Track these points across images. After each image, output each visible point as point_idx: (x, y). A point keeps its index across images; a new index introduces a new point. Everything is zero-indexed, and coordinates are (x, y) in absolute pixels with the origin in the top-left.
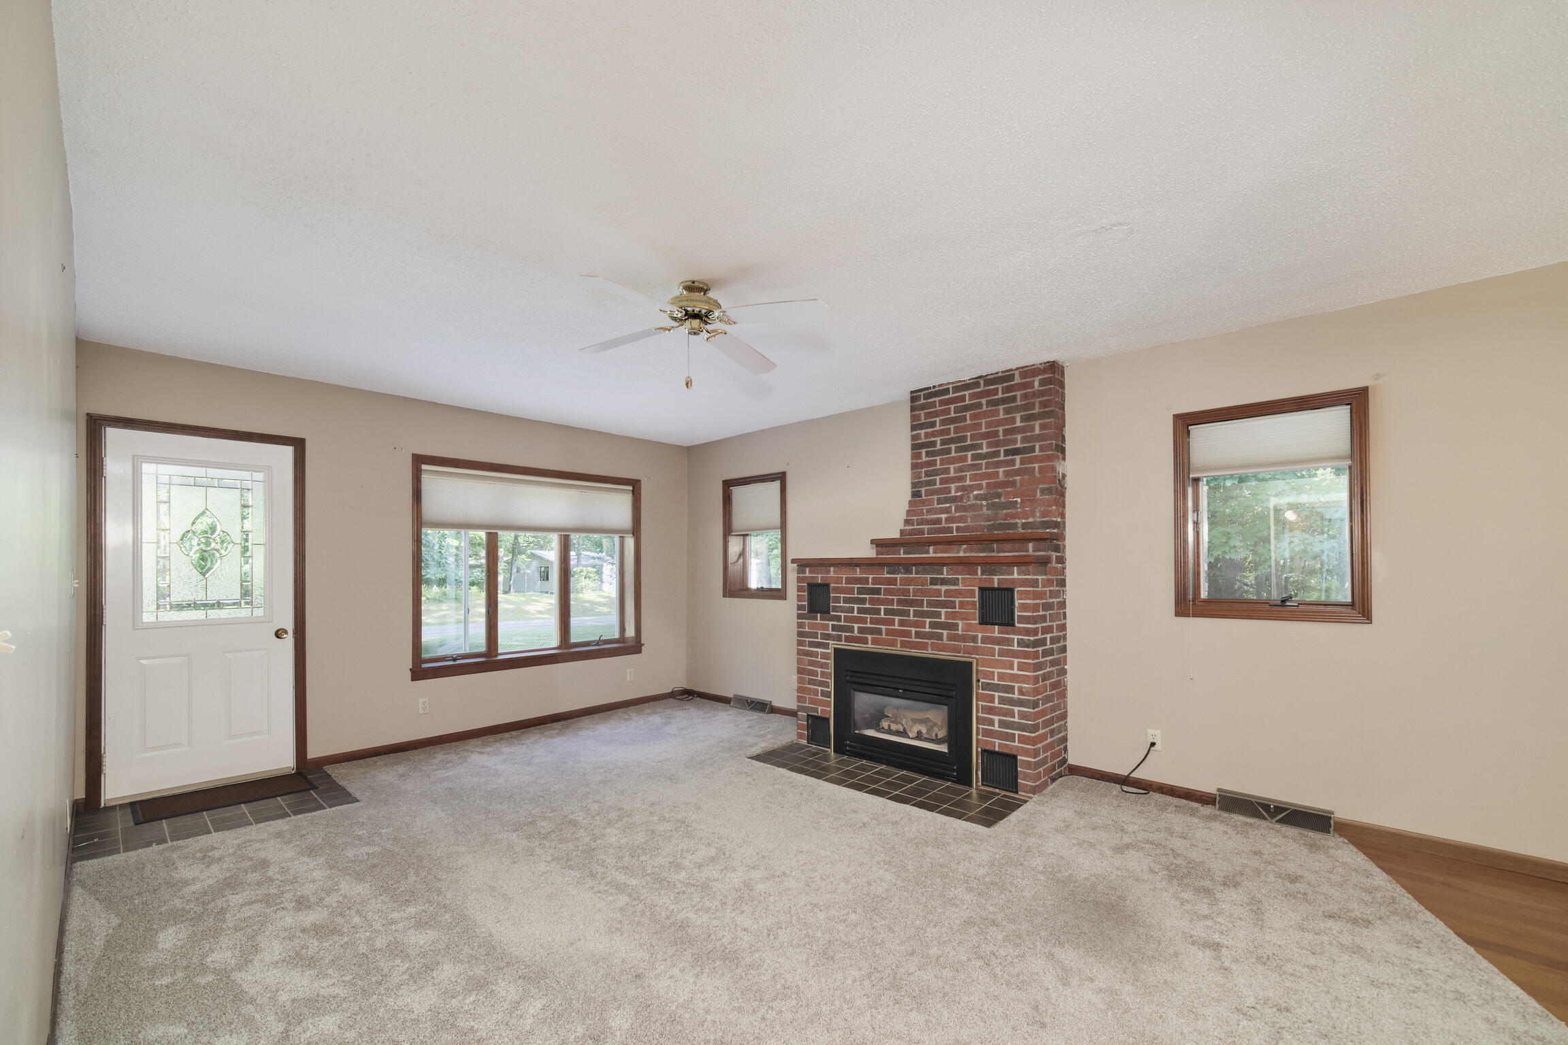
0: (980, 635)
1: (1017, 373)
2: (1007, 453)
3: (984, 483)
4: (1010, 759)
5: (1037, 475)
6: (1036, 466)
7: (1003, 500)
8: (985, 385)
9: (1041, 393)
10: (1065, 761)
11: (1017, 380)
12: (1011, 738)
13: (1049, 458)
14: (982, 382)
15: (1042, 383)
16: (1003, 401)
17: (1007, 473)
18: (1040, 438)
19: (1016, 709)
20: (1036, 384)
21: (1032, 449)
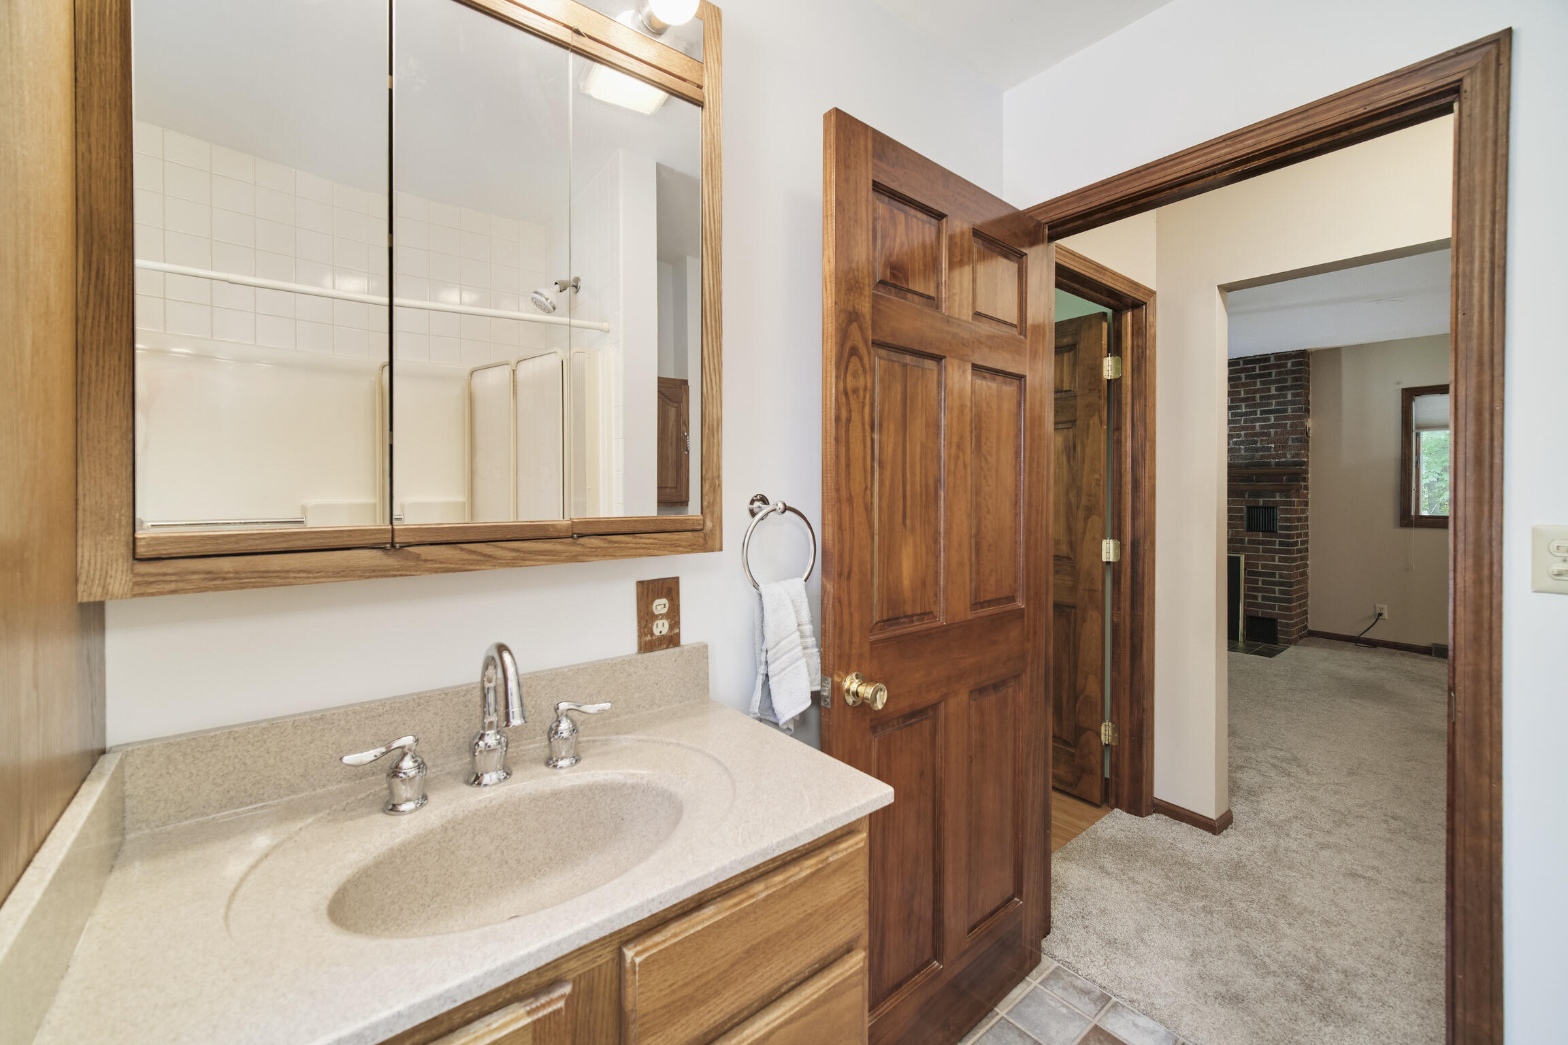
0: (1247, 539)
1: (1272, 356)
2: (1263, 412)
3: (1243, 433)
4: (1272, 622)
5: (1289, 428)
6: (1289, 422)
7: (1259, 445)
8: (1244, 364)
9: (1293, 372)
10: (1306, 627)
11: (1272, 361)
12: (1273, 607)
13: (1300, 417)
14: (1241, 362)
15: (1293, 365)
16: (1260, 376)
17: (1262, 427)
18: (1292, 403)
19: (1277, 588)
20: (1289, 365)
21: (1285, 411)
